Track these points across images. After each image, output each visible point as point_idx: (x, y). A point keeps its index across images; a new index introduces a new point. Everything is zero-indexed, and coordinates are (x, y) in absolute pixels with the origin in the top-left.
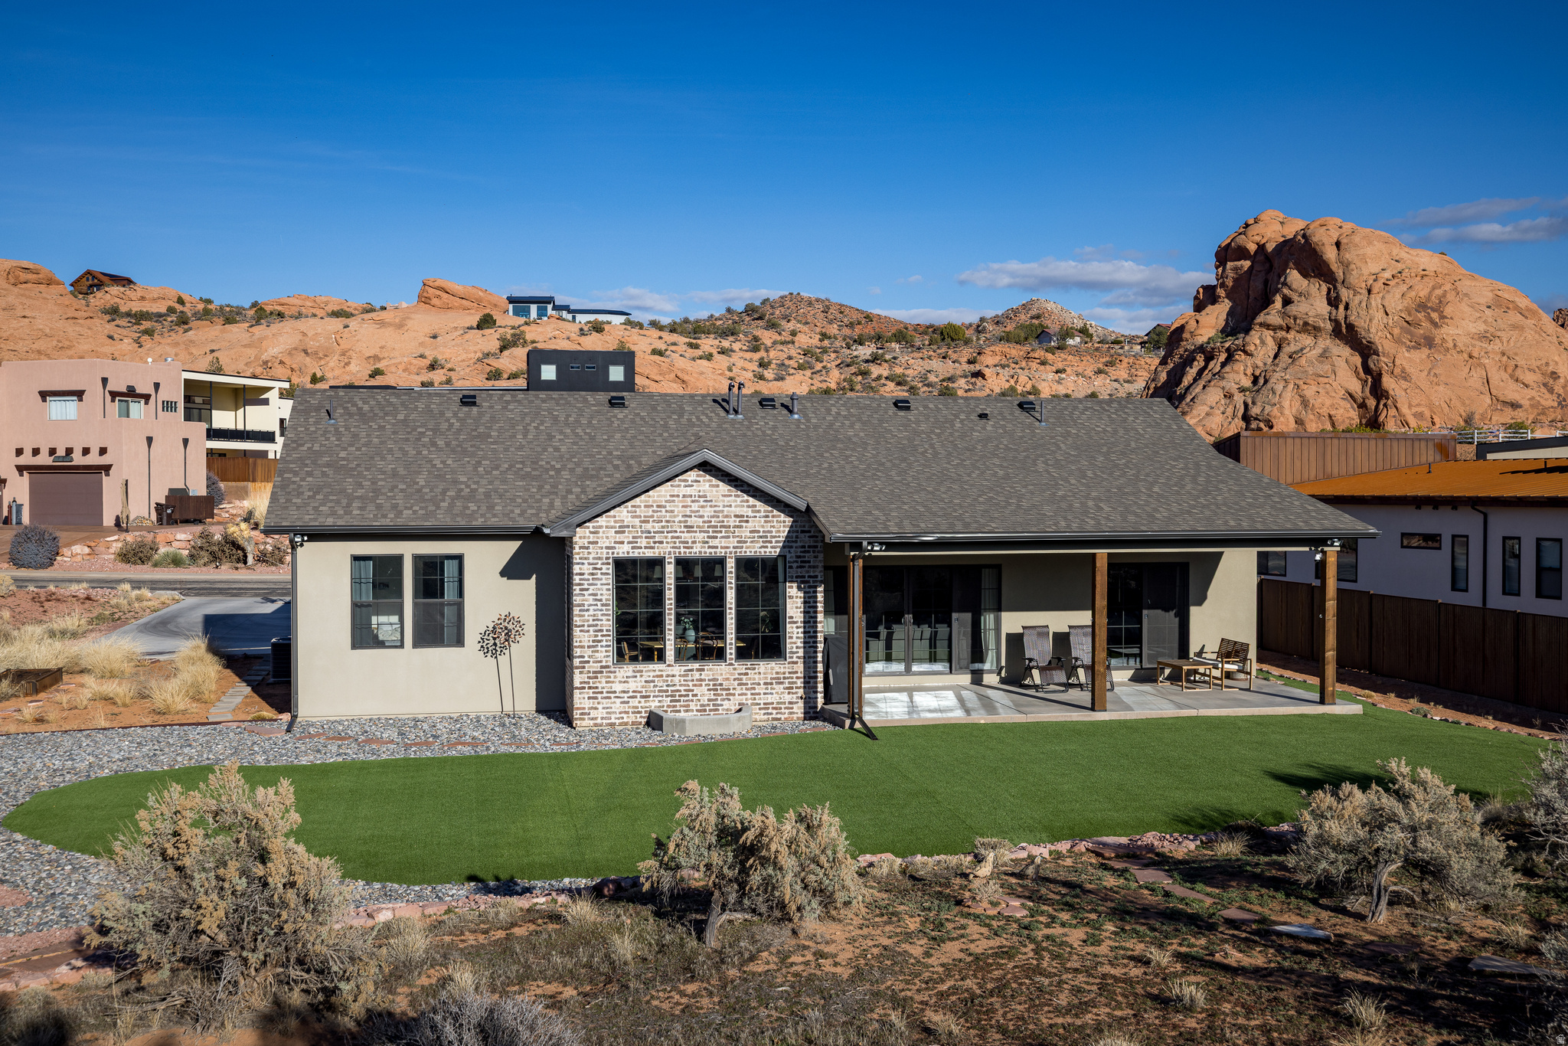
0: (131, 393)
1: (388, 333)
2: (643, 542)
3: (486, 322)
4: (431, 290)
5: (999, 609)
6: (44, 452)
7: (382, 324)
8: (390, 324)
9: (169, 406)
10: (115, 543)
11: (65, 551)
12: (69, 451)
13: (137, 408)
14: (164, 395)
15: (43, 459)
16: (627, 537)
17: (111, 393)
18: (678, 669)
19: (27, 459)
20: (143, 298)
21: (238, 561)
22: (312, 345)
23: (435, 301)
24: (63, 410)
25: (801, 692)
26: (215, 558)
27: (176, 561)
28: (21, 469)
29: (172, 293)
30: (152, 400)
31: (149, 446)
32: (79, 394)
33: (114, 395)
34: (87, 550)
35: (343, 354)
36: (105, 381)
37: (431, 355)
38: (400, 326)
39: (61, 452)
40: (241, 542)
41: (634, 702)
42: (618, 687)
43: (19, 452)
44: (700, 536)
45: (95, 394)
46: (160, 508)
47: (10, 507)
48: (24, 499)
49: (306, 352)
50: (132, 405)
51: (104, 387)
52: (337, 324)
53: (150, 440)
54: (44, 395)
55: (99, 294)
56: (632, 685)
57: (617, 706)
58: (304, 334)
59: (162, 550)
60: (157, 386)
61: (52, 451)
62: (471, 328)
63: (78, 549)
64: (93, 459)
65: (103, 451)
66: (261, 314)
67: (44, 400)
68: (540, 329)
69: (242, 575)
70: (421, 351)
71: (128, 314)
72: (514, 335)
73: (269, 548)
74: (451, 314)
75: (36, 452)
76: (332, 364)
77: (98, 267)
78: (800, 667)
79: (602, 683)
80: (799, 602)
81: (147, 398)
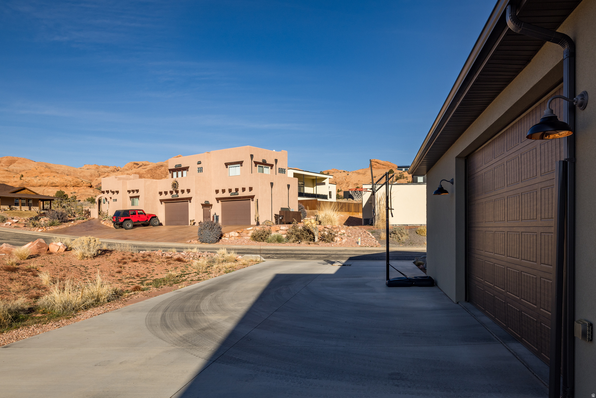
0: (264, 163)
3: (391, 172)
6: (227, 191)
9: (282, 170)
10: (251, 231)
11: (227, 235)
12: (237, 190)
13: (267, 171)
14: (279, 165)
15: (227, 195)
17: (254, 162)
19: (220, 195)
21: (311, 240)
24: (235, 171)
26: (299, 238)
27: (279, 240)
28: (218, 199)
30: (274, 167)
31: (272, 187)
32: (241, 163)
33: (256, 163)
34: (237, 234)
36: (252, 156)
38: (364, 174)
39: (234, 191)
40: (312, 230)
43: (217, 192)
45: (247, 162)
46: (276, 216)
47: (213, 217)
48: (219, 213)
50: (265, 169)
51: (252, 160)
53: (272, 184)
54: (227, 165)
59: (274, 234)
60: (276, 161)
61: (230, 190)
63: (232, 234)
64: (247, 193)
65: (251, 189)
67: (227, 167)
69: (312, 247)
72: (399, 175)
73: (326, 233)
74: (380, 170)
75: (224, 191)
81: (272, 166)
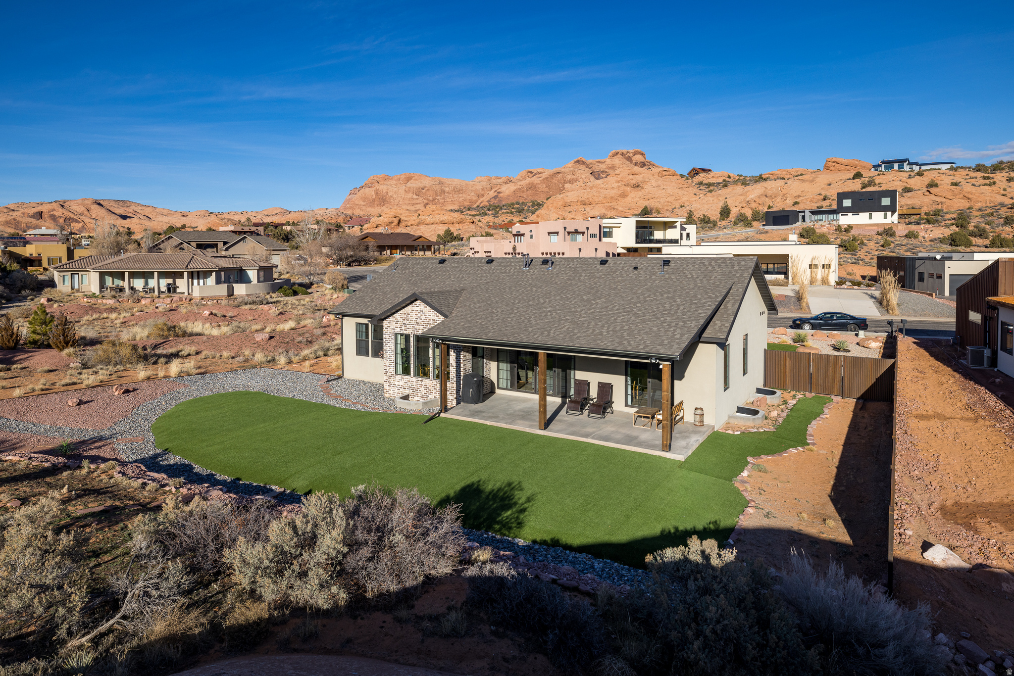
0: (576, 232)
1: (806, 185)
2: (403, 328)
3: (858, 175)
4: (830, 163)
5: (575, 370)
6: (549, 254)
7: (803, 181)
8: (807, 181)
9: (593, 236)
13: (579, 238)
14: (590, 232)
16: (398, 325)
18: (414, 379)
20: (713, 177)
22: (769, 193)
23: (832, 168)
24: (554, 238)
25: (455, 396)
29: (726, 174)
30: (586, 234)
31: (580, 252)
32: (557, 233)
33: (569, 233)
35: (784, 196)
36: (565, 228)
37: (823, 193)
38: (812, 181)
41: (401, 390)
42: (397, 383)
43: (543, 254)
44: (421, 327)
45: (562, 232)
49: (766, 196)
50: (577, 236)
51: (565, 230)
52: (782, 182)
53: (580, 249)
54: (549, 233)
55: (697, 177)
56: (401, 383)
57: (397, 391)
58: (766, 188)
60: (588, 229)
61: (551, 254)
62: (850, 179)
65: (563, 254)
66: (761, 179)
67: (549, 236)
68: (884, 177)
70: (819, 193)
71: (706, 184)
72: (868, 181)
74: (839, 174)
75: (547, 254)
76: (778, 200)
77: (697, 166)
78: (455, 385)
79: (392, 380)
80: (454, 358)
81: (583, 233)
